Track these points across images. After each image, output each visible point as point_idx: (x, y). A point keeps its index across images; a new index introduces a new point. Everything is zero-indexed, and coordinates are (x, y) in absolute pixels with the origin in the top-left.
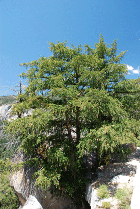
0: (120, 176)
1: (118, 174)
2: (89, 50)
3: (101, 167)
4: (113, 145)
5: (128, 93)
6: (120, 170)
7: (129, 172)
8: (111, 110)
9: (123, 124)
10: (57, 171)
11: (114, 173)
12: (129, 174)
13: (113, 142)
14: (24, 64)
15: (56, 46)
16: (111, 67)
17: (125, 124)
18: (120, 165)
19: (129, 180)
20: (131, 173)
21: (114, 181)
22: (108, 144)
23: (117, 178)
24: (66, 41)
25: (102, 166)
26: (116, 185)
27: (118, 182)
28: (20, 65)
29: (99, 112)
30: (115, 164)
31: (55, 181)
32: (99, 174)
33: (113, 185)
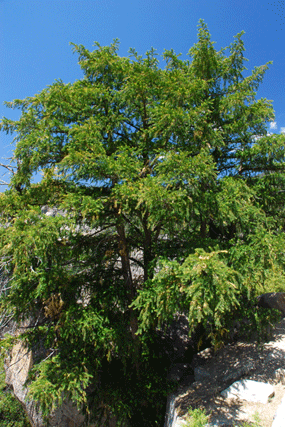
0: (249, 383)
1: (243, 376)
2: (176, 64)
3: (205, 353)
4: (222, 306)
5: (275, 168)
6: (251, 364)
7: (273, 371)
8: (223, 206)
9: (257, 246)
10: (86, 365)
11: (235, 370)
12: (274, 377)
13: (222, 297)
14: (18, 102)
15: (91, 54)
16: (230, 102)
17: (261, 245)
18: (251, 348)
19: (273, 395)
20: (277, 374)
21: (231, 395)
22: (205, 305)
23: (241, 387)
24: (116, 41)
25: (207, 350)
26: (235, 407)
27: (241, 399)
28: (9, 106)
29: (188, 214)
30: (240, 344)
31: (73, 392)
32: (199, 371)
33: (226, 405)
